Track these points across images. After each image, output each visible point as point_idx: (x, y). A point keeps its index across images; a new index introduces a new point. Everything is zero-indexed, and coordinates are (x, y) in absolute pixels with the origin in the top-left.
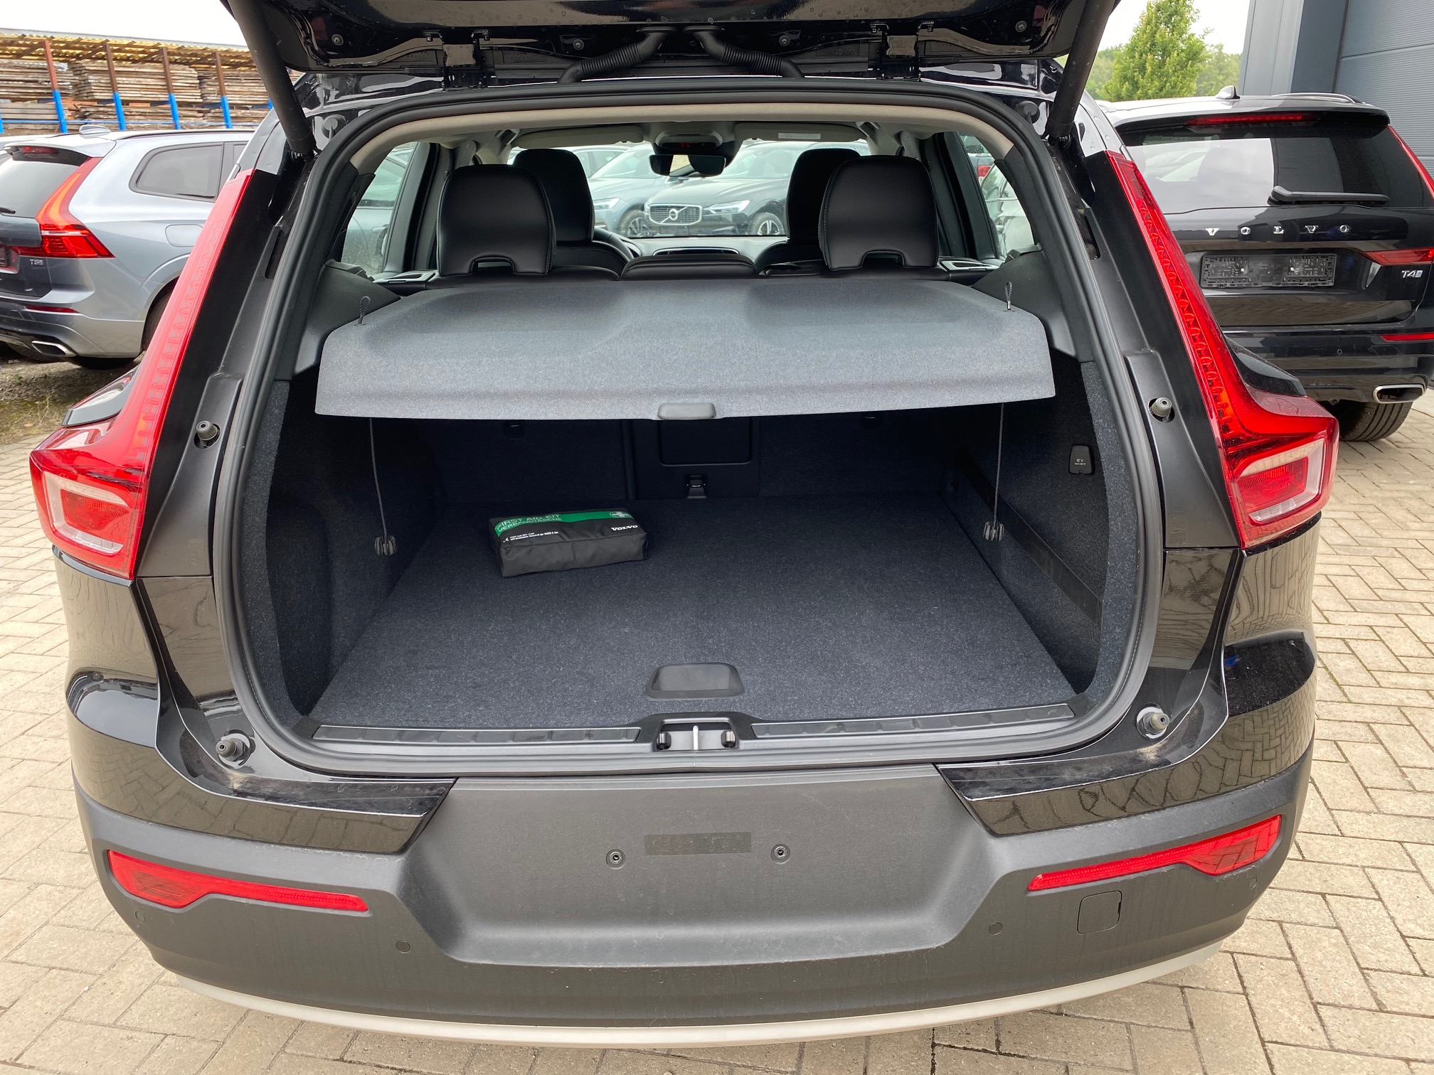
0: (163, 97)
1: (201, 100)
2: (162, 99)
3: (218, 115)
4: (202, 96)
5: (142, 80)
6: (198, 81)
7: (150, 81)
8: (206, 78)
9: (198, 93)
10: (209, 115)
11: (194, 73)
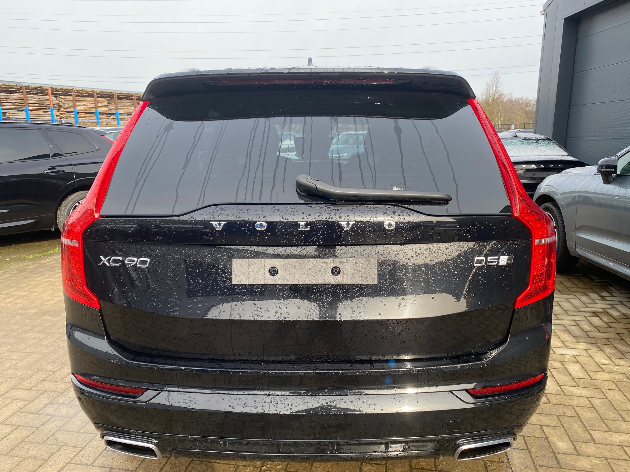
0: (93, 111)
4: (108, 110)
5: (85, 104)
6: (107, 105)
7: (89, 104)
11: (106, 101)
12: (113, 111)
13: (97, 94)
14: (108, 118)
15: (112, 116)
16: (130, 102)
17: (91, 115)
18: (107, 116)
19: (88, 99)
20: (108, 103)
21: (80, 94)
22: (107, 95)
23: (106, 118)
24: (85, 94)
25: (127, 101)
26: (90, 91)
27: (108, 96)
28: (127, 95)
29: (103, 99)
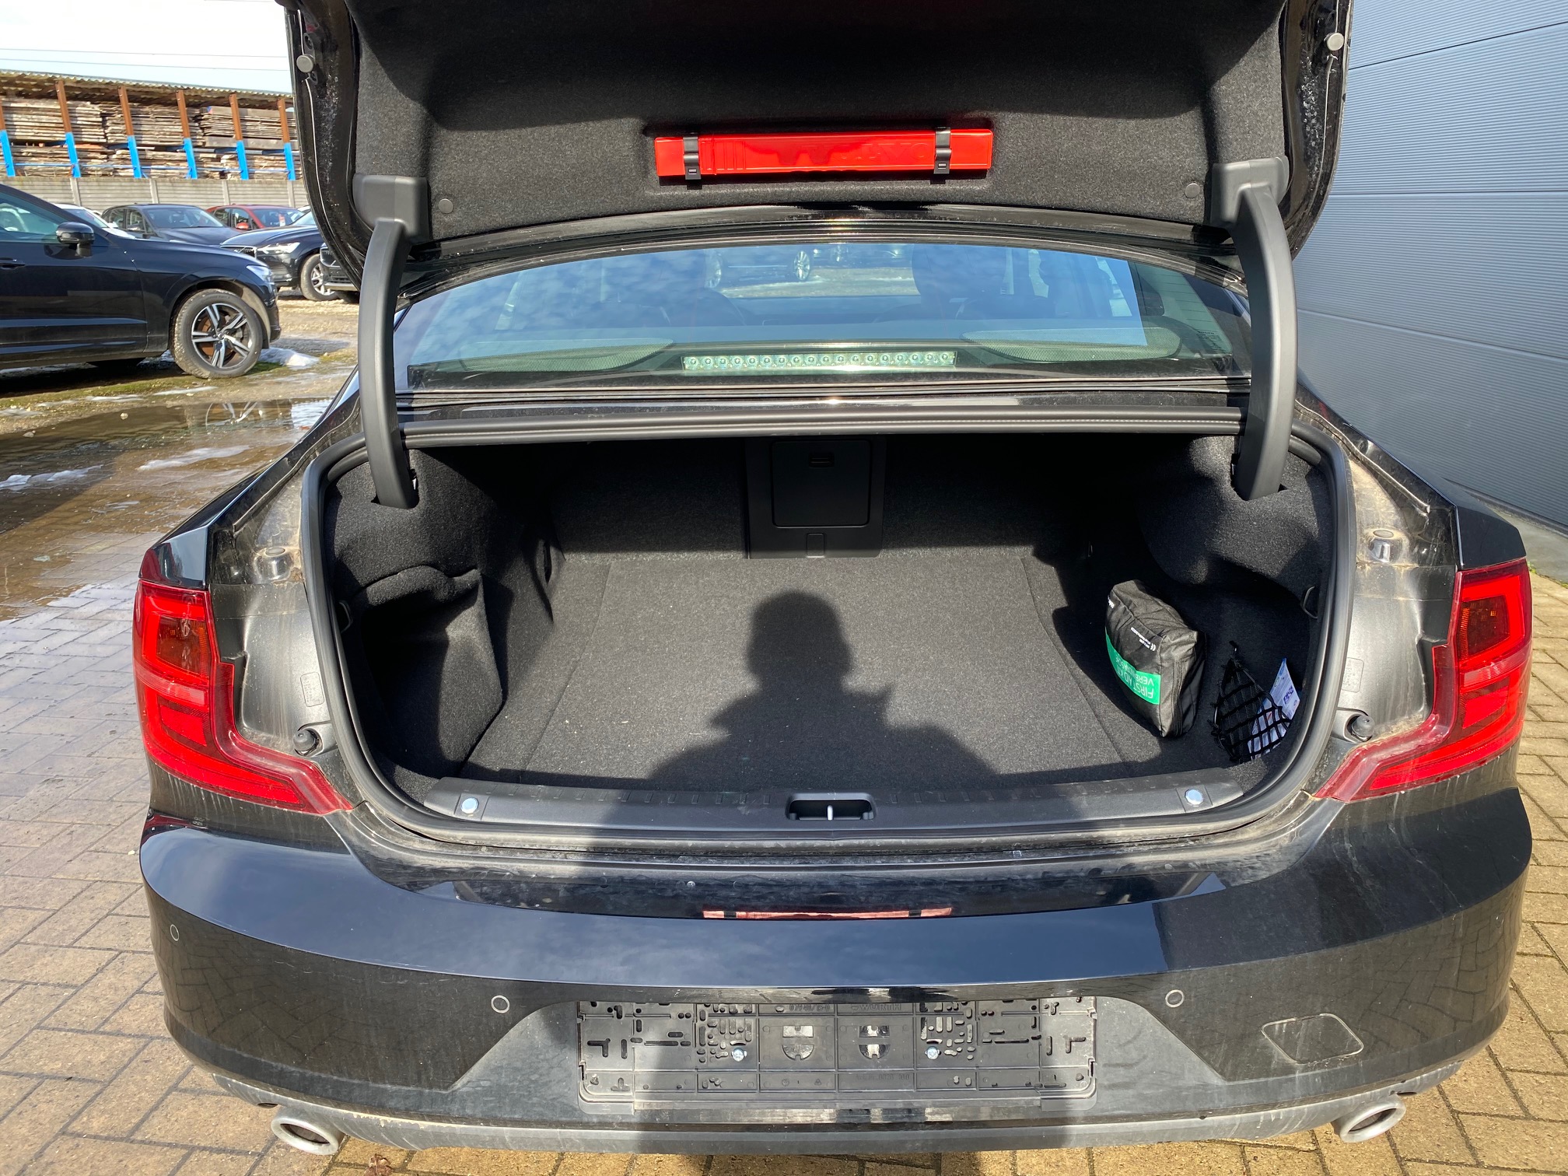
0: (60, 136)
1: (105, 141)
2: (57, 139)
3: (124, 156)
4: (106, 137)
5: (34, 117)
6: (101, 119)
7: (44, 119)
8: (110, 115)
9: (99, 131)
10: (114, 156)
11: (97, 109)
12: (119, 138)
13: (67, 88)
14: (105, 156)
15: (119, 152)
16: (170, 113)
17: (55, 149)
18: (103, 153)
19: (44, 103)
20: (103, 116)
21: (20, 89)
22: (99, 90)
23: (98, 155)
24: (34, 90)
25: (162, 109)
26: (43, 81)
27: (102, 94)
28: (162, 91)
29: (88, 103)
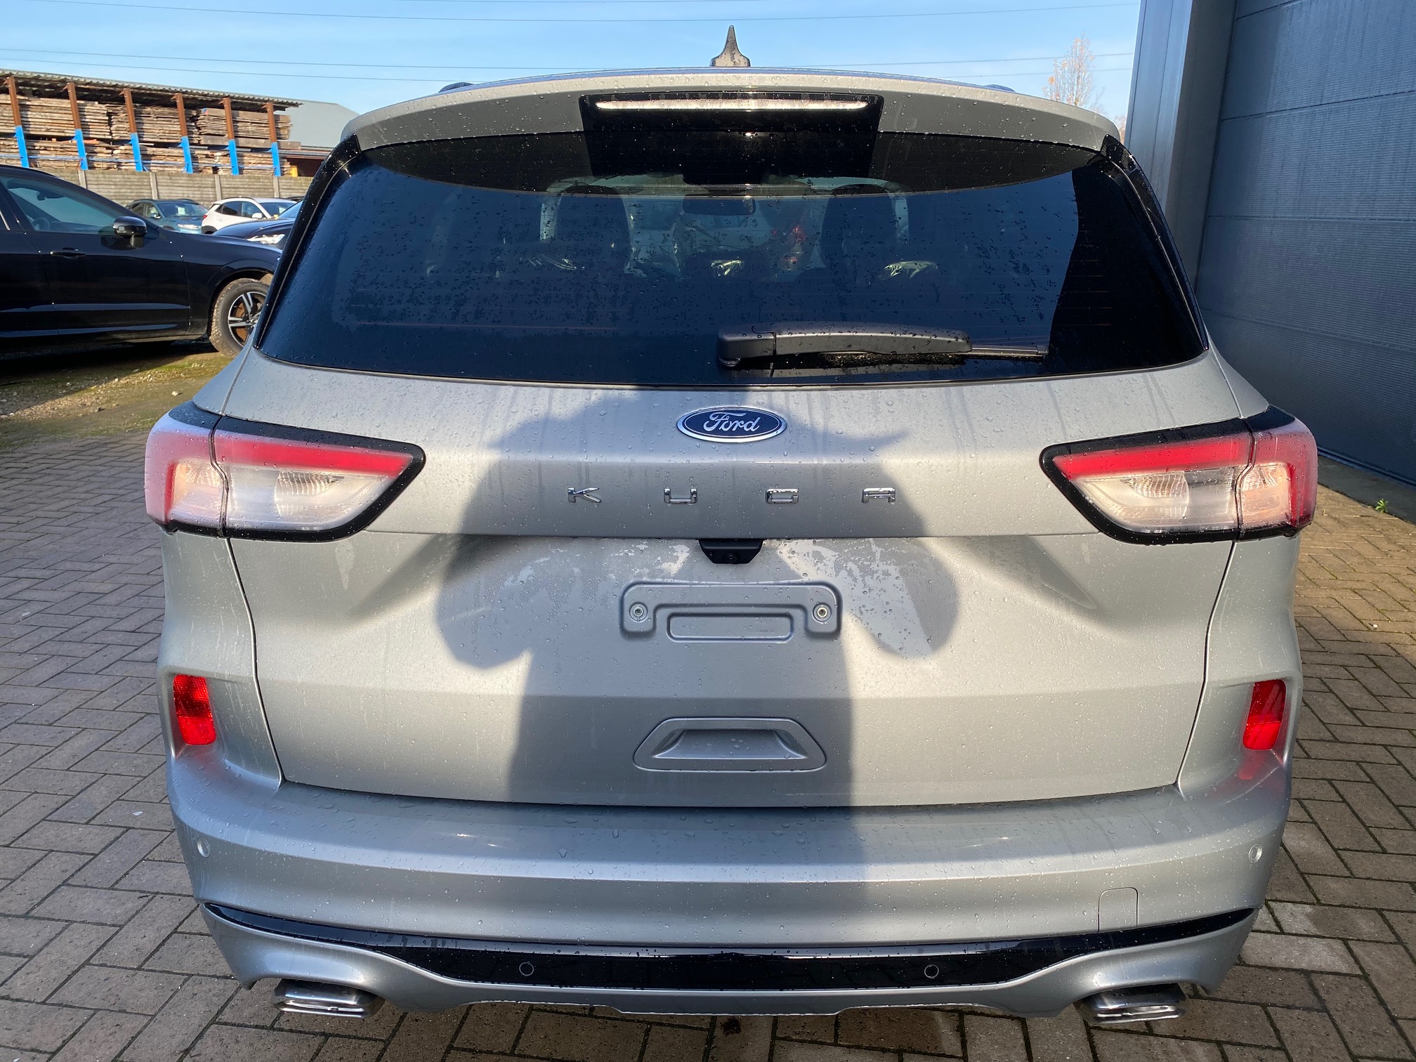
0: (70, 132)
2: (68, 135)
4: (111, 134)
5: (47, 114)
6: (107, 118)
7: (56, 116)
8: (116, 114)
9: (106, 128)
10: (118, 152)
11: (103, 108)
13: (77, 89)
14: (110, 151)
15: (122, 147)
17: (66, 144)
18: (108, 148)
19: (54, 102)
21: (34, 89)
22: (106, 91)
23: (104, 150)
24: (47, 90)
25: (161, 110)
26: (56, 82)
27: (109, 95)
28: (162, 93)
29: (96, 103)
